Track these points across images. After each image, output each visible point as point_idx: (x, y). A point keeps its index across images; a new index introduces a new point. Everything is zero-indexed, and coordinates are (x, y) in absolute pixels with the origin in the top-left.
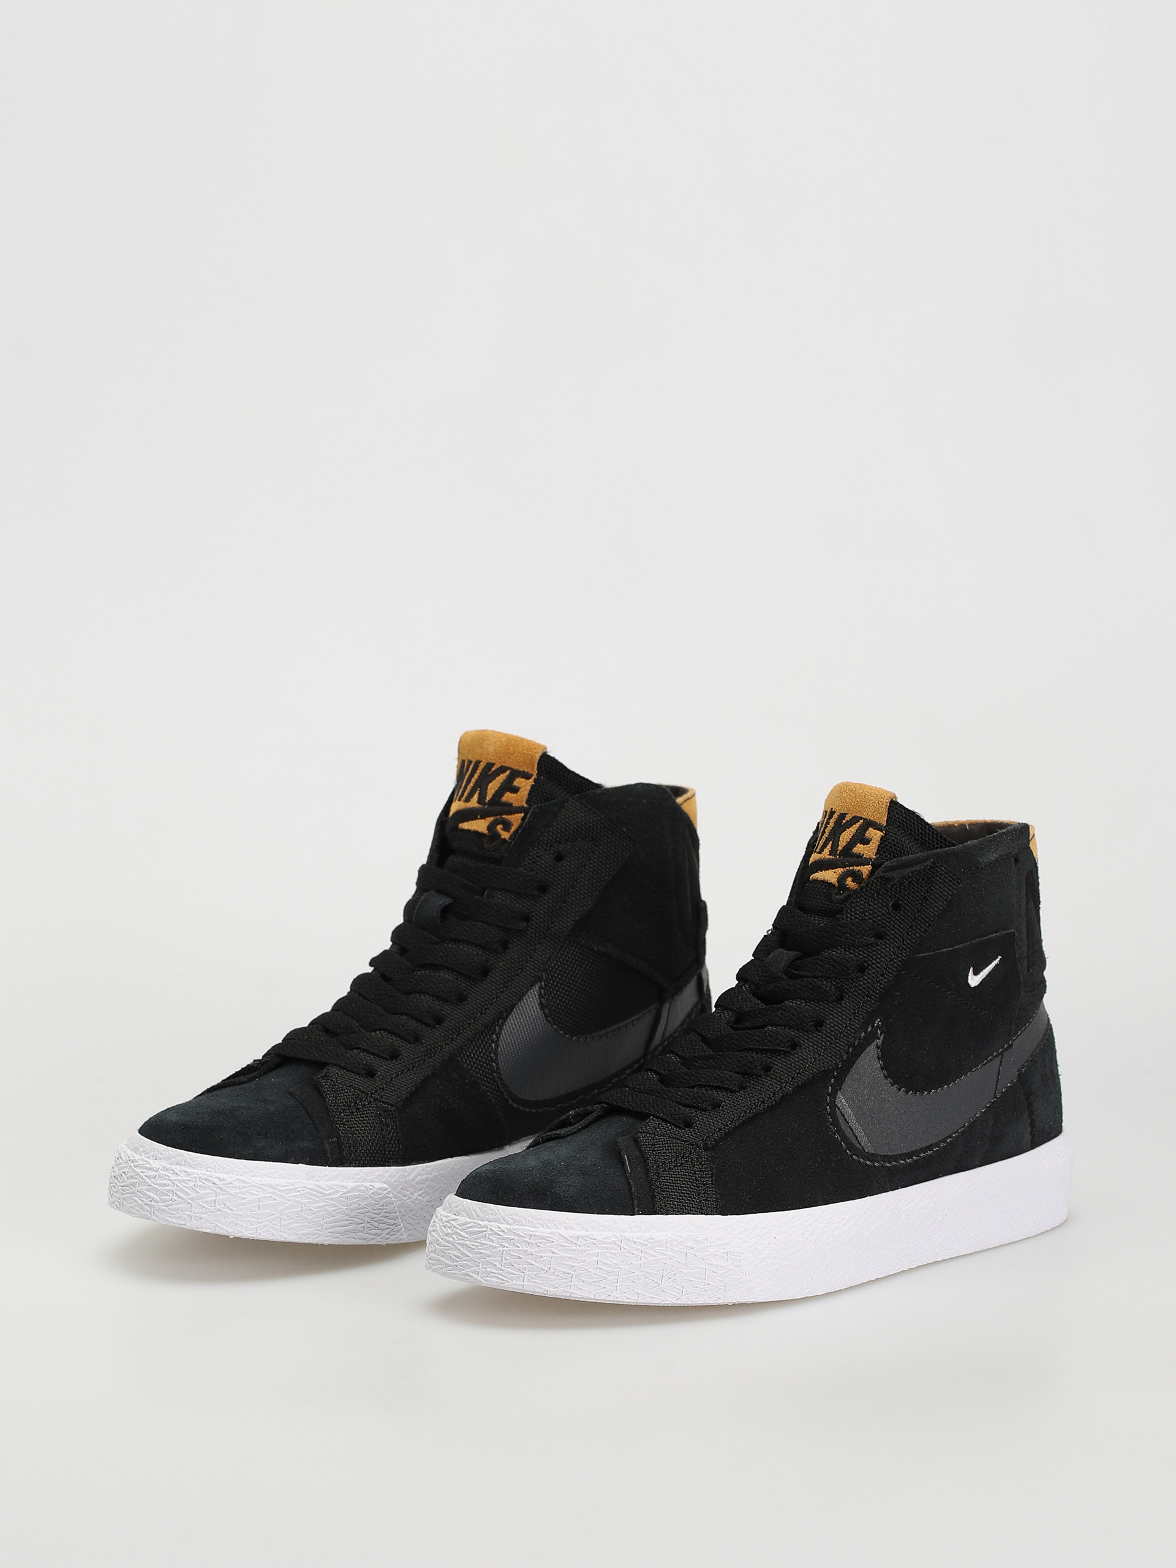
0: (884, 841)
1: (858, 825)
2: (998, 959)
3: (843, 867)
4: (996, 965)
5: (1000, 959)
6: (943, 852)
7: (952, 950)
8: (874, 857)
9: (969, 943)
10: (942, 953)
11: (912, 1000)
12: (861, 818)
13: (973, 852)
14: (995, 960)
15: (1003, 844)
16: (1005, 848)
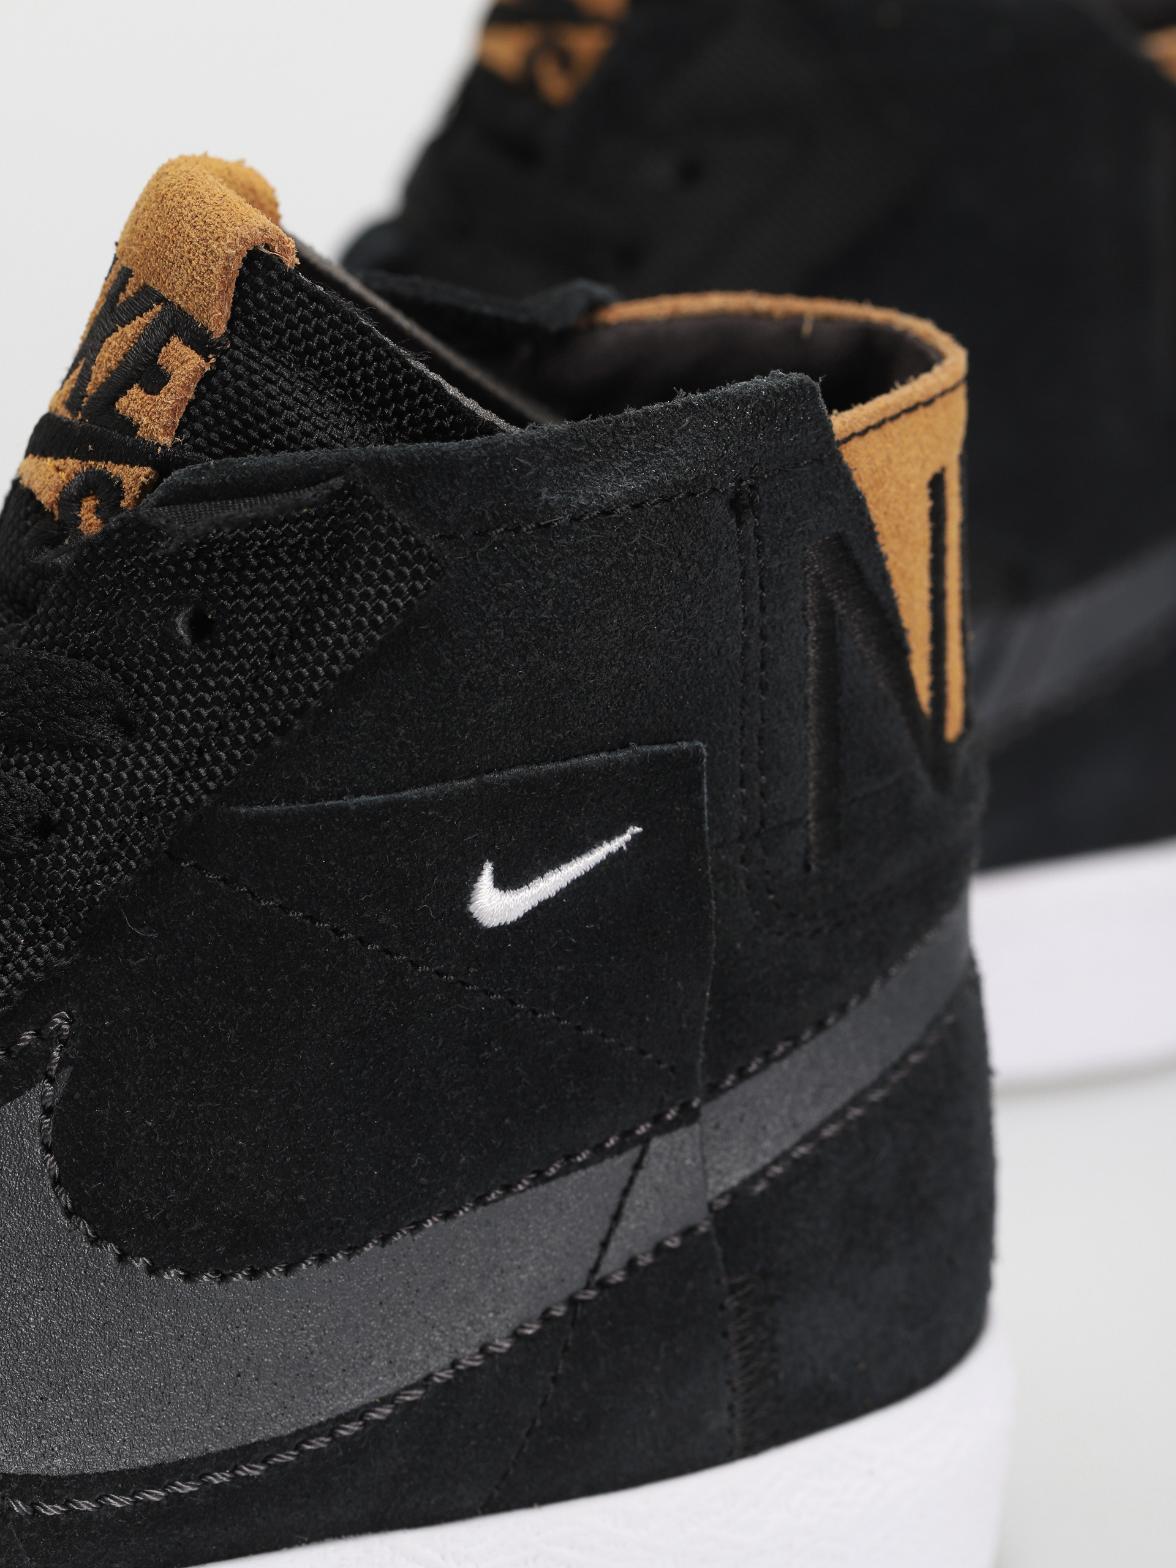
0: (212, 389)
1: (144, 320)
2: (627, 837)
3: (83, 456)
4: (610, 856)
5: (634, 836)
6: (400, 458)
7: (385, 805)
8: (167, 441)
9: (472, 781)
10: (343, 811)
11: (198, 959)
12: (161, 300)
13: (523, 469)
14: (610, 838)
15: (675, 445)
16: (682, 461)
